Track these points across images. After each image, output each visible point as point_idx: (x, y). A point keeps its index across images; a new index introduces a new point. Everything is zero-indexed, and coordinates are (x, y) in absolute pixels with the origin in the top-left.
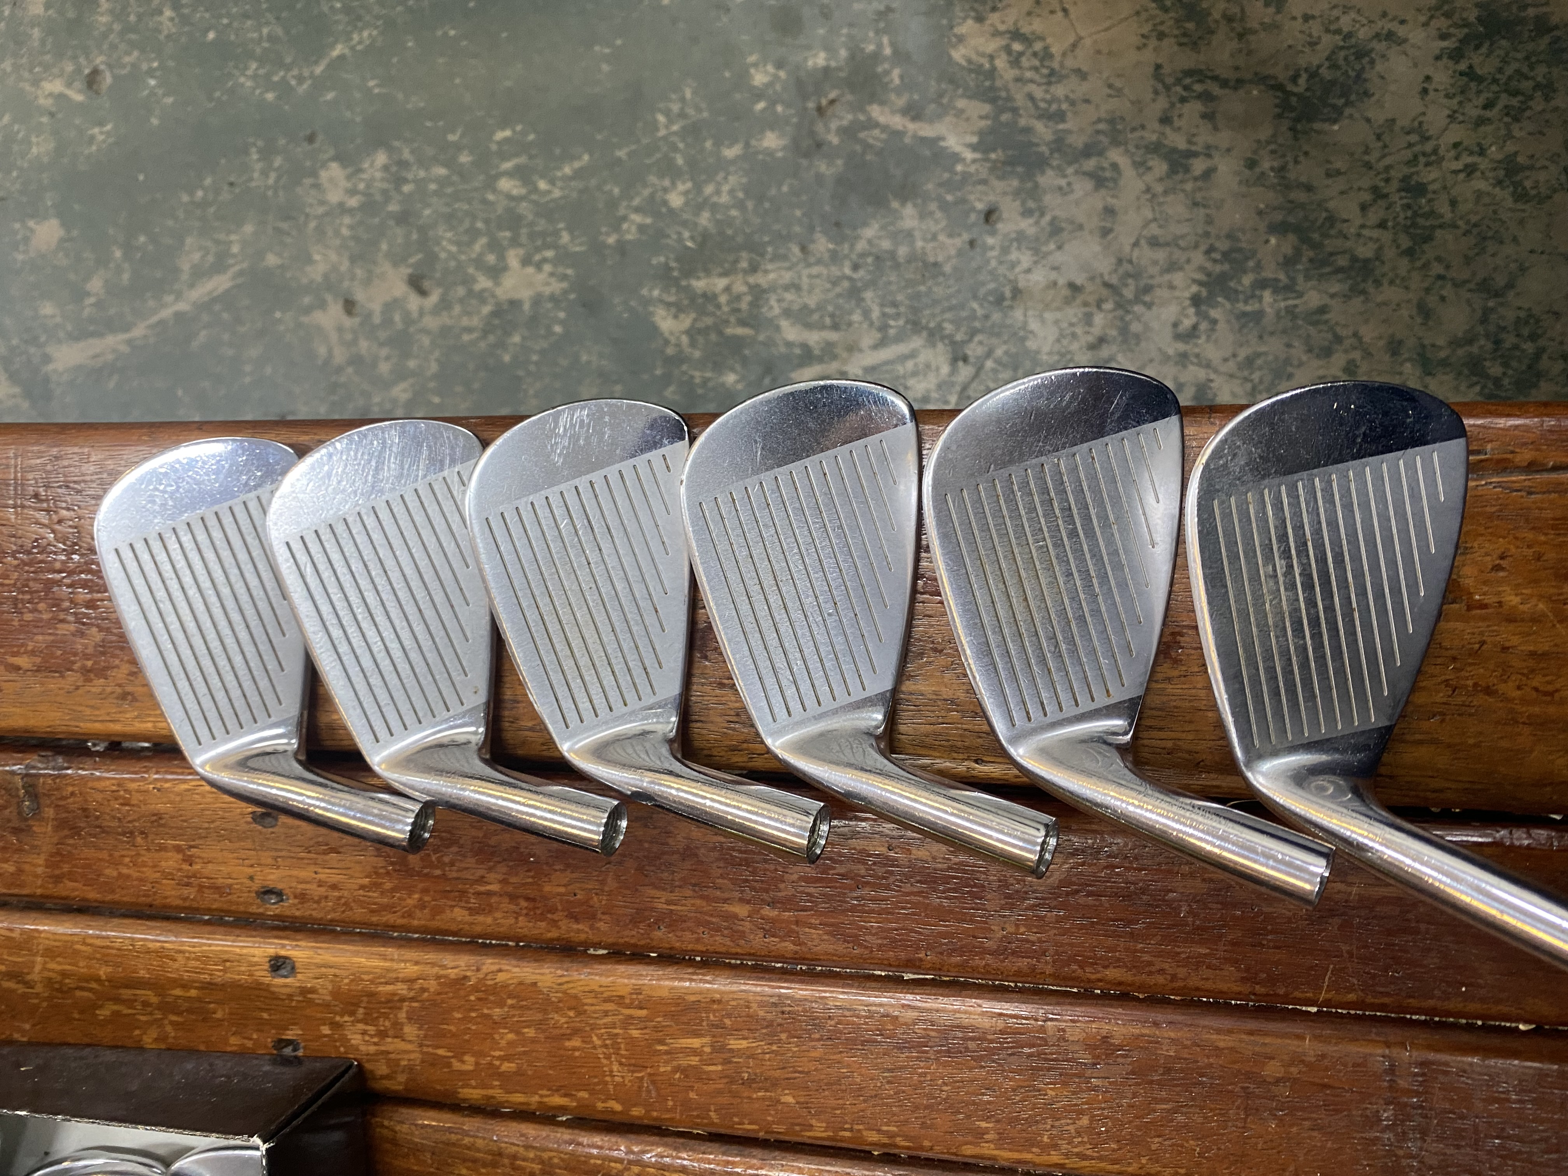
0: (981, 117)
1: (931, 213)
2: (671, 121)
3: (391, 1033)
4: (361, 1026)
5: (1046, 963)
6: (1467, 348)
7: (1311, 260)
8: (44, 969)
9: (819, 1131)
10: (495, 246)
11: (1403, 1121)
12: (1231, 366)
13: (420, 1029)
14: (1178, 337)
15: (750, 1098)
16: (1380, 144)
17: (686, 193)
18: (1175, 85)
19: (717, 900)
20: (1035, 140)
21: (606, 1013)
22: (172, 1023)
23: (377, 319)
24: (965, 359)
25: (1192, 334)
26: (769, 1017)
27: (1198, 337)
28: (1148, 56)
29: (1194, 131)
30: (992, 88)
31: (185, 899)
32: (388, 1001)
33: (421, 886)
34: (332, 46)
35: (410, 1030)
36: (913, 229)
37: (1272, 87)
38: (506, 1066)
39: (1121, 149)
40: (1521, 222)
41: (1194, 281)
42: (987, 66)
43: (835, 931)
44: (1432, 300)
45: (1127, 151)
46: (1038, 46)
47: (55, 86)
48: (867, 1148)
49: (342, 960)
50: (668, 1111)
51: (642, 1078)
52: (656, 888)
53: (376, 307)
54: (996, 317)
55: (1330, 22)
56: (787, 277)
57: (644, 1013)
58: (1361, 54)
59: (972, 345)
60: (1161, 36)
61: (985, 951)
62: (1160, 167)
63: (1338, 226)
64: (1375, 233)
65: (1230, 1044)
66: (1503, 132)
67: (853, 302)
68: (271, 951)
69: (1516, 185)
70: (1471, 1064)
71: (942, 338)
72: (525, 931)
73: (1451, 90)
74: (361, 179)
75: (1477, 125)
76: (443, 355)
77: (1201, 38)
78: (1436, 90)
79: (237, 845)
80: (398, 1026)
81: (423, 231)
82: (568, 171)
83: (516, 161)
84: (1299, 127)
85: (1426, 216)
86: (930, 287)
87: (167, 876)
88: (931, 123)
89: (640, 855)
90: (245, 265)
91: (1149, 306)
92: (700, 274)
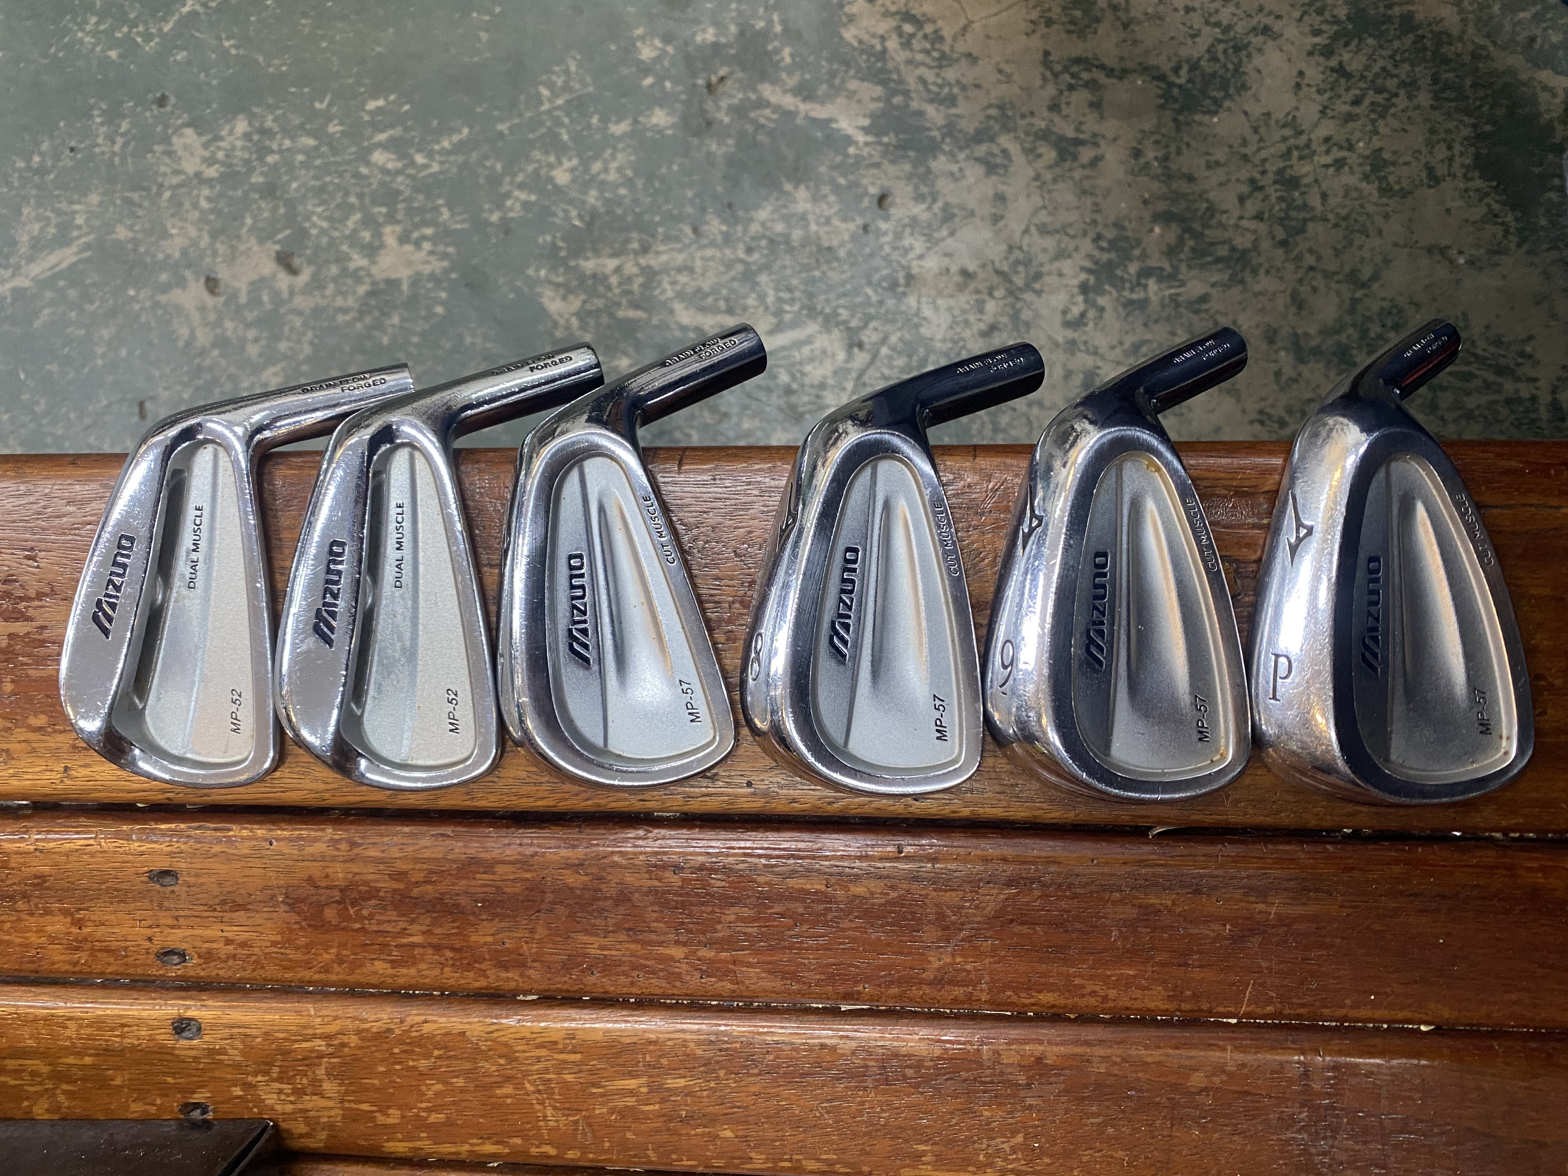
0: (873, 100)
1: (825, 196)
2: (555, 95)
3: (308, 1091)
4: (277, 1085)
5: (982, 990)
6: (1336, 337)
7: (1193, 250)
9: (759, 1163)
10: (369, 221)
11: (1316, 1122)
12: (1118, 352)
13: (340, 1085)
14: (1067, 324)
15: (688, 1135)
16: (1257, 137)
17: (572, 170)
18: (1062, 72)
19: (651, 943)
20: (928, 125)
21: (538, 1059)
22: (65, 1092)
23: (243, 299)
24: (860, 345)
25: (1079, 322)
26: (708, 1054)
27: (1086, 325)
28: (1036, 43)
29: (1082, 119)
30: (883, 71)
31: (75, 964)
32: (305, 1059)
33: (338, 940)
35: (330, 1087)
36: (806, 212)
37: (1154, 78)
38: (434, 1118)
39: (1012, 135)
40: (1386, 216)
41: (1083, 269)
42: (878, 47)
43: (774, 971)
44: (1304, 290)
45: (1017, 137)
46: (929, 29)
49: (251, 1018)
50: (606, 1152)
51: (576, 1122)
52: (587, 933)
53: (242, 286)
54: (890, 303)
55: (1210, 15)
56: (680, 258)
57: (578, 1057)
58: (1239, 47)
59: (867, 332)
60: (1049, 23)
61: (921, 982)
62: (1049, 154)
63: (1218, 216)
64: (1251, 225)
65: (1157, 1059)
66: (1369, 128)
67: (748, 286)
68: (174, 1013)
69: (1381, 179)
70: (1377, 1065)
71: (837, 325)
72: (452, 982)
73: (1322, 86)
74: (219, 148)
75: (1346, 121)
76: (315, 336)
77: (1087, 26)
78: (1309, 85)
79: (132, 906)
80: (316, 1083)
81: (291, 204)
82: (446, 144)
83: (390, 132)
84: (1181, 118)
85: (1298, 208)
86: (824, 273)
87: (53, 939)
88: (823, 103)
89: (571, 902)
90: (92, 237)
91: (1039, 293)
92: (589, 254)
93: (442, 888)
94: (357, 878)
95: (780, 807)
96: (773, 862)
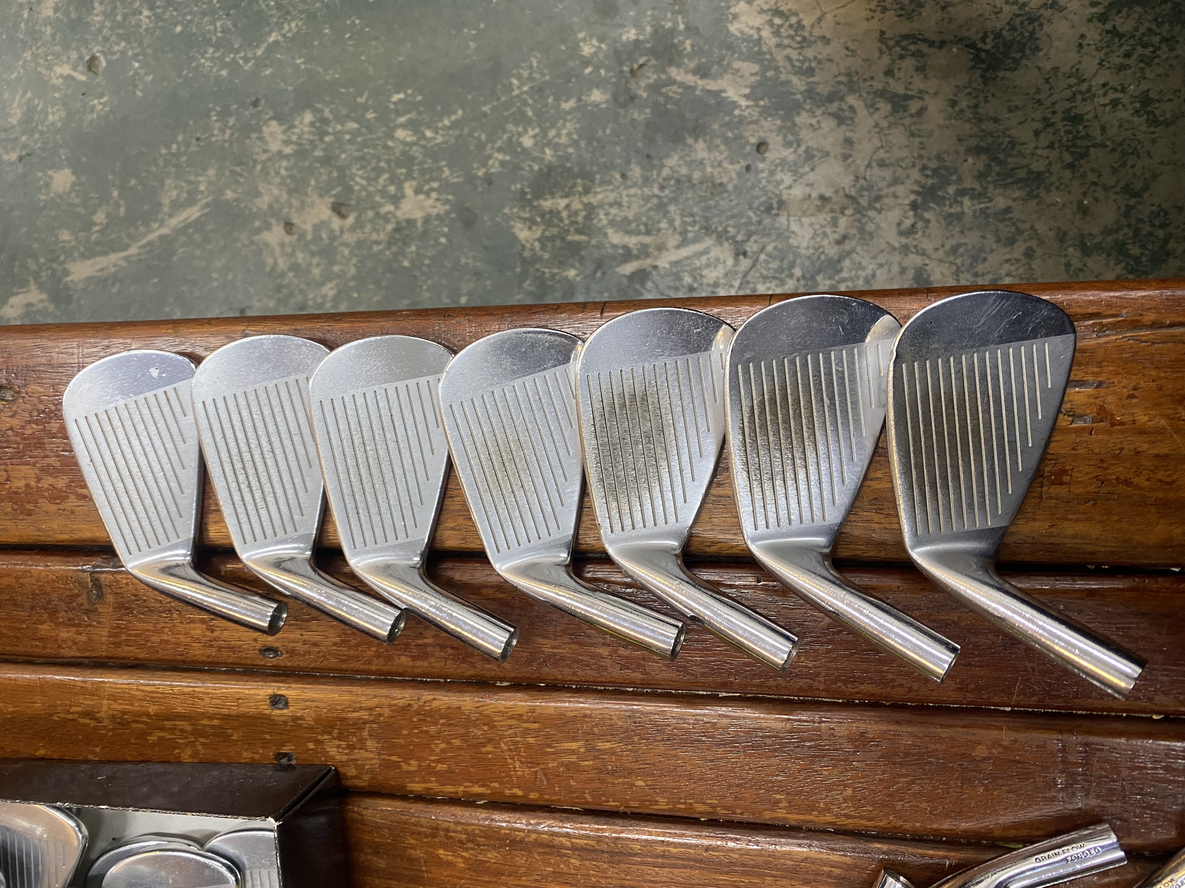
0: (752, 74)
1: (717, 146)
2: (522, 84)
3: (358, 746)
4: (337, 742)
5: (820, 682)
6: (1115, 236)
7: (998, 174)
8: (109, 709)
9: (662, 805)
10: (392, 180)
11: (1072, 784)
12: (941, 253)
13: (378, 742)
14: (901, 233)
15: (613, 783)
16: (1048, 86)
17: (535, 136)
18: (894, 46)
19: (586, 645)
20: (792, 90)
21: (510, 727)
22: (202, 744)
23: (309, 237)
24: (745, 254)
25: (912, 230)
26: (625, 725)
27: (916, 233)
28: (875, 25)
29: (910, 80)
30: (760, 53)
31: (209, 656)
32: (354, 724)
34: (269, 34)
35: (371, 744)
36: (704, 159)
37: (967, 46)
38: (441, 767)
39: (857, 94)
40: (1154, 141)
41: (912, 192)
42: (756, 36)
43: (671, 665)
44: (1088, 200)
45: (861, 96)
46: (793, 20)
47: (65, 70)
48: (697, 816)
49: (322, 696)
50: (556, 794)
51: (536, 772)
52: (544, 637)
53: (308, 228)
54: (767, 221)
56: (612, 196)
57: (537, 725)
58: (1032, 19)
59: (749, 244)
60: (884, 10)
62: (885, 107)
63: (1017, 147)
64: (1045, 153)
65: (950, 735)
66: (1139, 74)
67: (661, 214)
68: (270, 692)
69: (1149, 113)
70: (1119, 744)
71: (727, 239)
72: (451, 671)
73: (1100, 45)
74: (293, 133)
75: (1120, 70)
76: (359, 261)
77: (913, 11)
78: (1089, 45)
80: (362, 741)
81: (342, 170)
82: (447, 122)
83: (408, 116)
84: (988, 75)
85: (1083, 138)
86: (717, 202)
87: (195, 640)
88: (715, 80)
90: (210, 199)
91: (879, 211)
92: (547, 196)
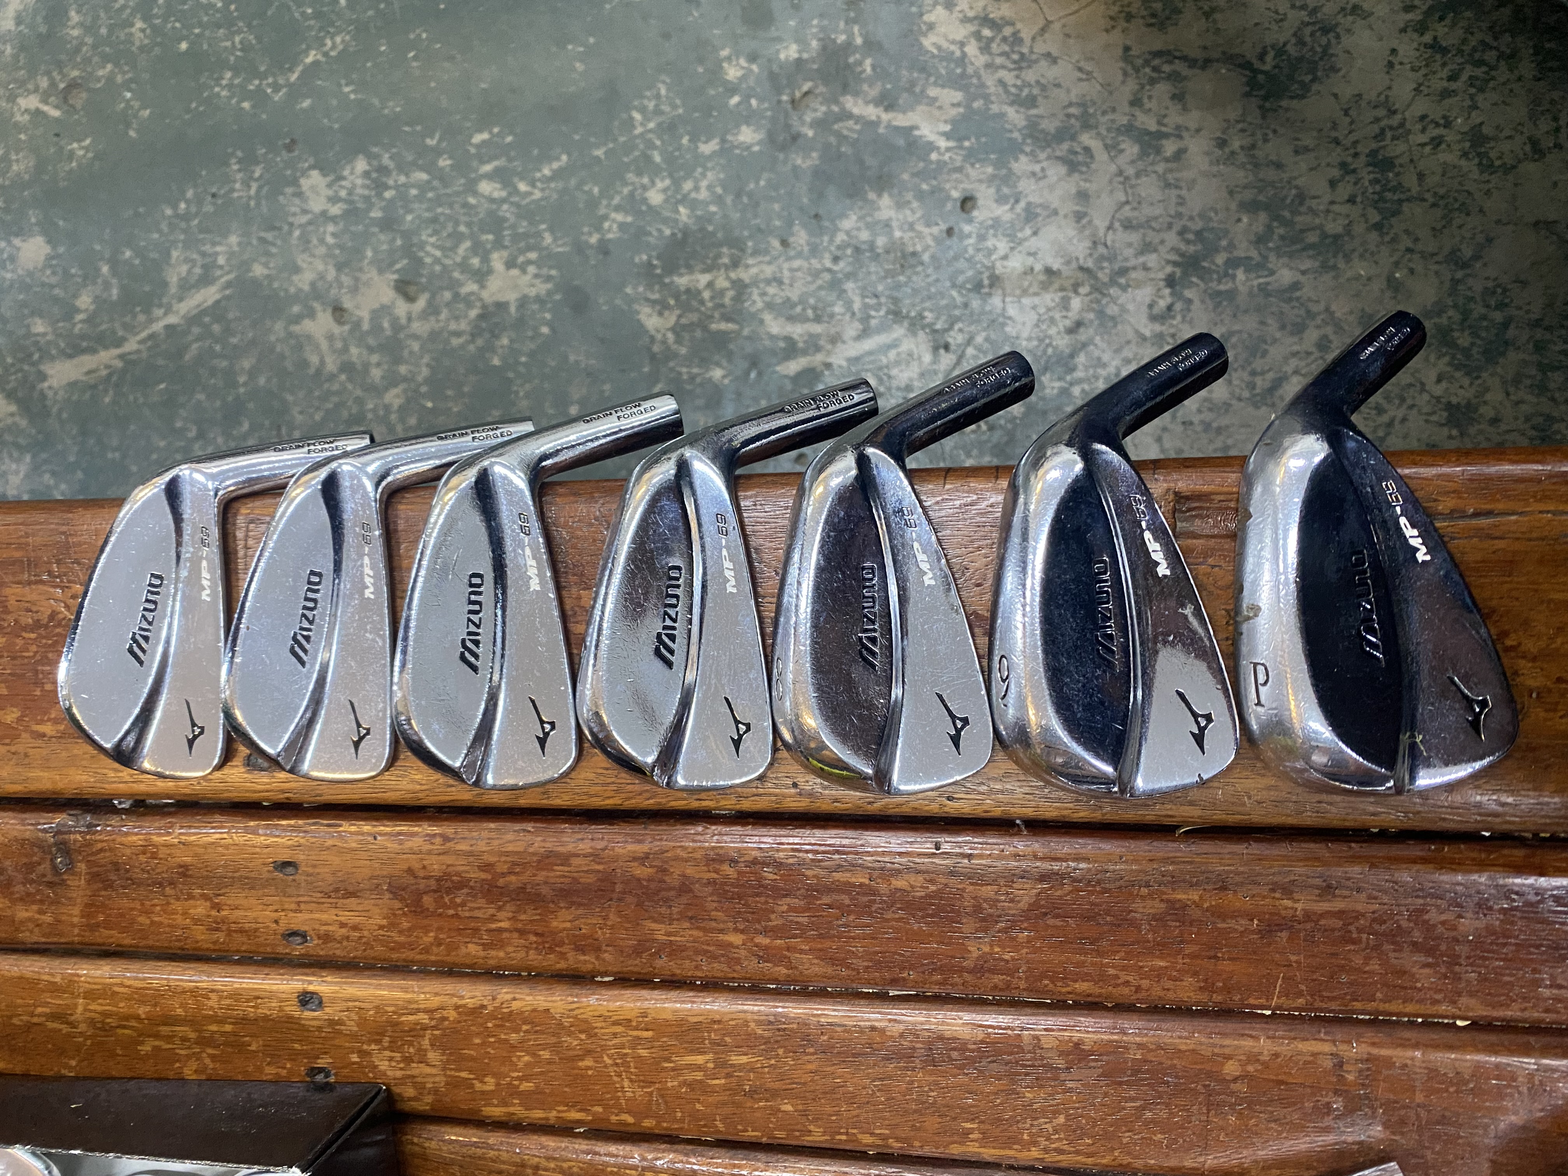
0: (954, 105)
1: (909, 202)
2: (646, 120)
3: (416, 1059)
4: (387, 1053)
5: (1020, 978)
6: (1436, 320)
7: (1282, 238)
8: (85, 1010)
9: (817, 1136)
10: (477, 248)
11: (1351, 1111)
13: (442, 1054)
14: (1153, 318)
15: (752, 1108)
16: (1348, 119)
17: (665, 190)
18: (1143, 67)
19: (712, 930)
20: (1007, 126)
21: (615, 1036)
22: (209, 1055)
23: (366, 326)
24: (947, 347)
25: (1167, 315)
26: (767, 1034)
27: (1173, 318)
28: (1116, 38)
29: (1163, 112)
30: (963, 76)
31: (215, 943)
32: (411, 1030)
33: (436, 925)
34: (306, 52)
35: (433, 1056)
36: (890, 219)
37: (1240, 66)
38: (526, 1086)
39: (1093, 132)
40: (1488, 193)
41: (1168, 262)
42: (958, 53)
43: (824, 956)
44: (1401, 273)
45: (1098, 134)
46: (1008, 31)
47: (31, 102)
48: (863, 1148)
49: (366, 993)
50: (675, 1120)
51: (651, 1094)
52: (655, 921)
53: (365, 314)
54: (975, 304)
56: (769, 271)
57: (650, 1034)
58: (1326, 29)
59: (952, 333)
60: (1129, 17)
61: (962, 970)
62: (1131, 149)
63: (1308, 202)
64: (1345, 209)
65: (1192, 1047)
66: (1467, 103)
67: (835, 295)
68: (299, 987)
69: (1481, 156)
70: (1413, 1058)
71: (923, 328)
72: (535, 963)
73: (1416, 63)
74: (342, 187)
75: (1443, 97)
76: (433, 359)
77: (1168, 18)
78: (1401, 63)
79: (261, 892)
80: (422, 1052)
81: (407, 235)
82: (547, 171)
83: (496, 163)
84: (1267, 105)
85: (1394, 190)
86: (909, 277)
87: (197, 921)
88: (904, 112)
89: (639, 892)
90: (232, 276)
91: (1124, 288)
92: (683, 270)
93: (524, 878)
94: (451, 869)
95: (825, 806)
96: (819, 857)
